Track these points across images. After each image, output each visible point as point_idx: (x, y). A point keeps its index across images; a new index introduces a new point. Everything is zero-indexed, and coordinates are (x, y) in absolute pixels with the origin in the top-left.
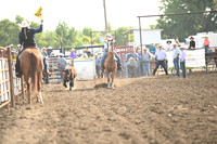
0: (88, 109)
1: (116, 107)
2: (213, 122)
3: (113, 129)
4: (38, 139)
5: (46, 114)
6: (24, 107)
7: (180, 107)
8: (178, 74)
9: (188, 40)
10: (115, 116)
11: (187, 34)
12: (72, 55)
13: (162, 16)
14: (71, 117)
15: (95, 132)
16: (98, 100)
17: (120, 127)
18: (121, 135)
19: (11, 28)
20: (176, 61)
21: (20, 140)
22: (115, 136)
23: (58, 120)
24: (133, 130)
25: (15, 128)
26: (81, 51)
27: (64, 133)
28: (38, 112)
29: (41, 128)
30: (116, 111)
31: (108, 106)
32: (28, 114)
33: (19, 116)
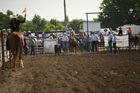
0: (52, 72)
1: (71, 71)
2: (133, 82)
3: (68, 85)
4: (19, 91)
5: (25, 74)
6: (11, 70)
7: (112, 72)
8: (111, 51)
9: (118, 29)
10: (70, 77)
11: (117, 25)
12: (43, 37)
13: (101, 13)
14: (41, 77)
15: (57, 87)
16: (59, 66)
17: (72, 84)
18: (73, 89)
19: (4, 18)
20: (110, 42)
21: (7, 91)
22: (69, 90)
23: (33, 78)
24: (82, 86)
25: (5, 83)
26: (49, 35)
27: (37, 87)
28: (20, 73)
29: (21, 84)
30: (70, 74)
31: (65, 71)
32: (14, 74)
33: (7, 75)
